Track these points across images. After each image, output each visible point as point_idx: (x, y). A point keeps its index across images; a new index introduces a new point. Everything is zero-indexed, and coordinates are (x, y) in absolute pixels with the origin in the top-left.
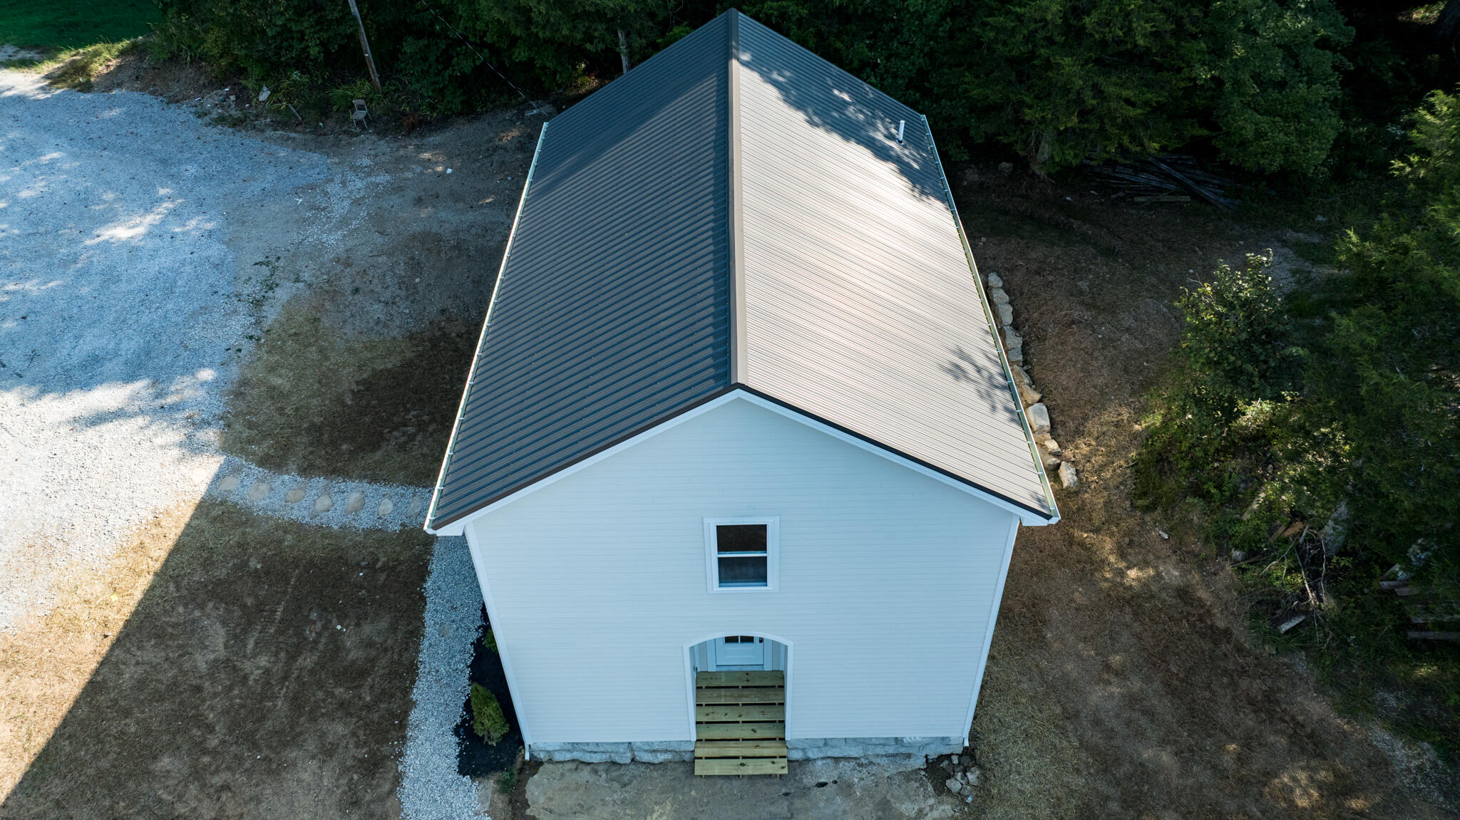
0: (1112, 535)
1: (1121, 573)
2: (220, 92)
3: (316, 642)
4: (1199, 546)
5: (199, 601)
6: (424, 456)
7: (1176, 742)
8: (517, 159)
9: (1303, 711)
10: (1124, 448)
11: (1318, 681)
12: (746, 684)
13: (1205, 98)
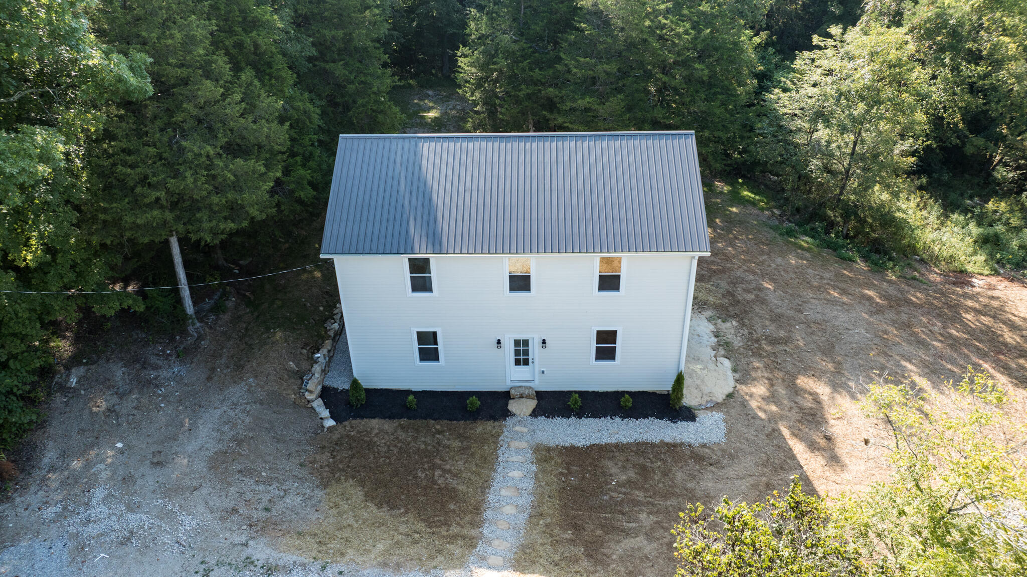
3: (625, 494)
5: (604, 558)
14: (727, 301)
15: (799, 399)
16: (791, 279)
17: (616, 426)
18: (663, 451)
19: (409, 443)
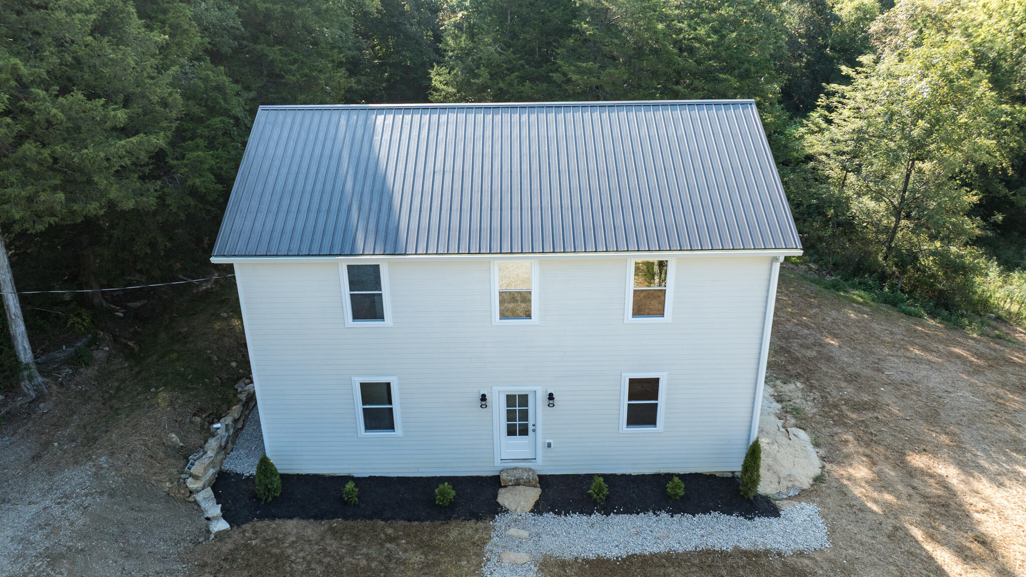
14: (783, 359)
15: (916, 482)
16: (856, 333)
17: (662, 525)
18: (741, 563)
19: (342, 558)
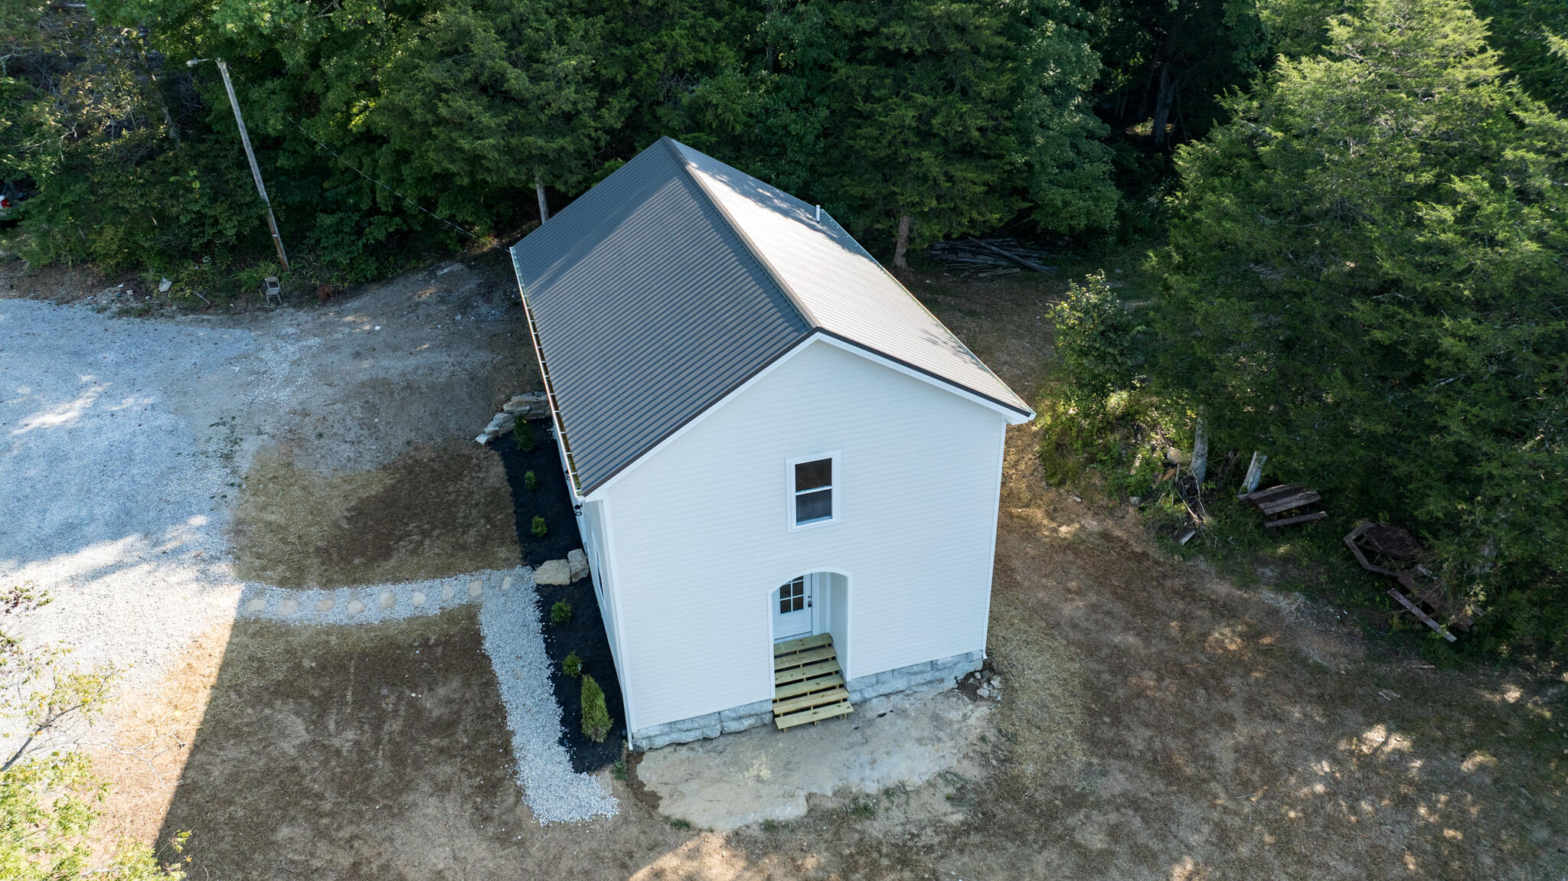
0: (1039, 507)
1: (1055, 530)
2: (114, 289)
3: (396, 711)
4: (1105, 502)
5: (265, 701)
6: (438, 555)
7: (1134, 628)
8: (441, 310)
9: (1213, 592)
10: (1029, 446)
11: (1217, 572)
12: (802, 648)
13: (1022, 179)
18: (495, 740)
